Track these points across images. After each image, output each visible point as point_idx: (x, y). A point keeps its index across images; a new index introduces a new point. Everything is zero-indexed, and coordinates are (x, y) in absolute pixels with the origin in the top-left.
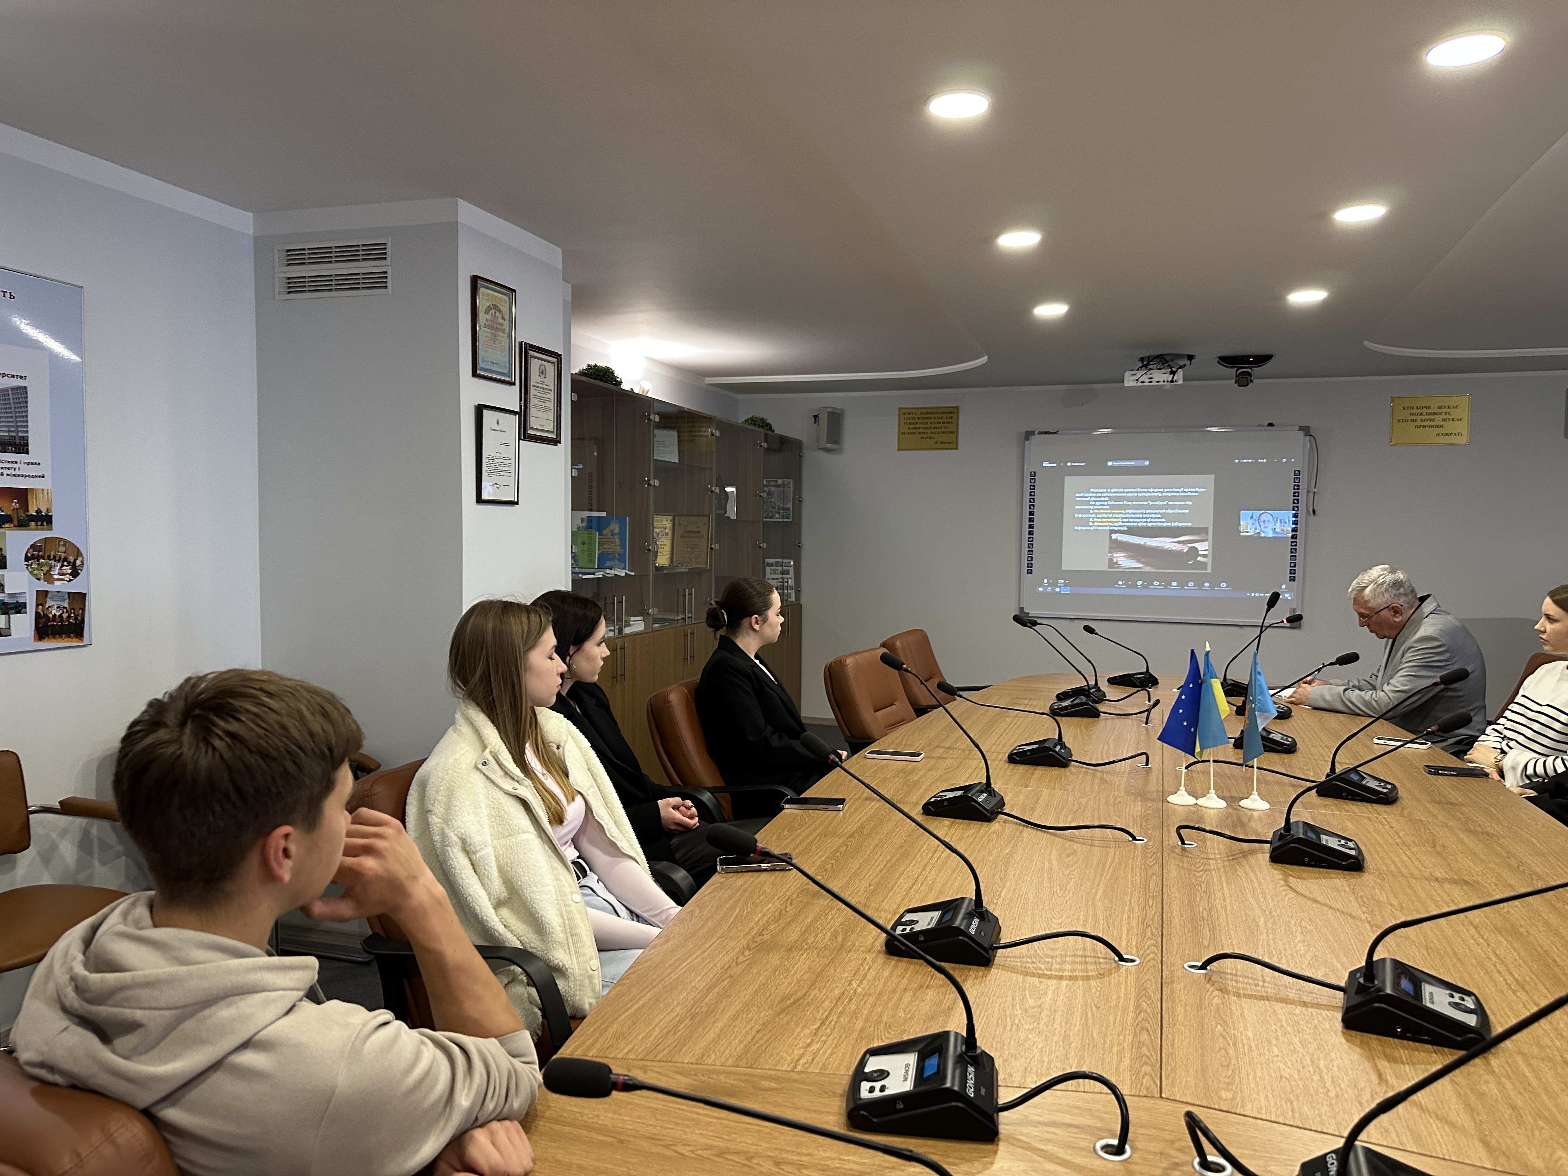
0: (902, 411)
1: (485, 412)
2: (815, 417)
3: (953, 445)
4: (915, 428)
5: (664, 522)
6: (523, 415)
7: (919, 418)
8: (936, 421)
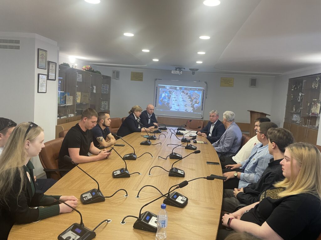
0: (132, 72)
1: (40, 75)
3: (142, 80)
5: (79, 94)
6: (48, 76)
7: (135, 74)
8: (138, 75)
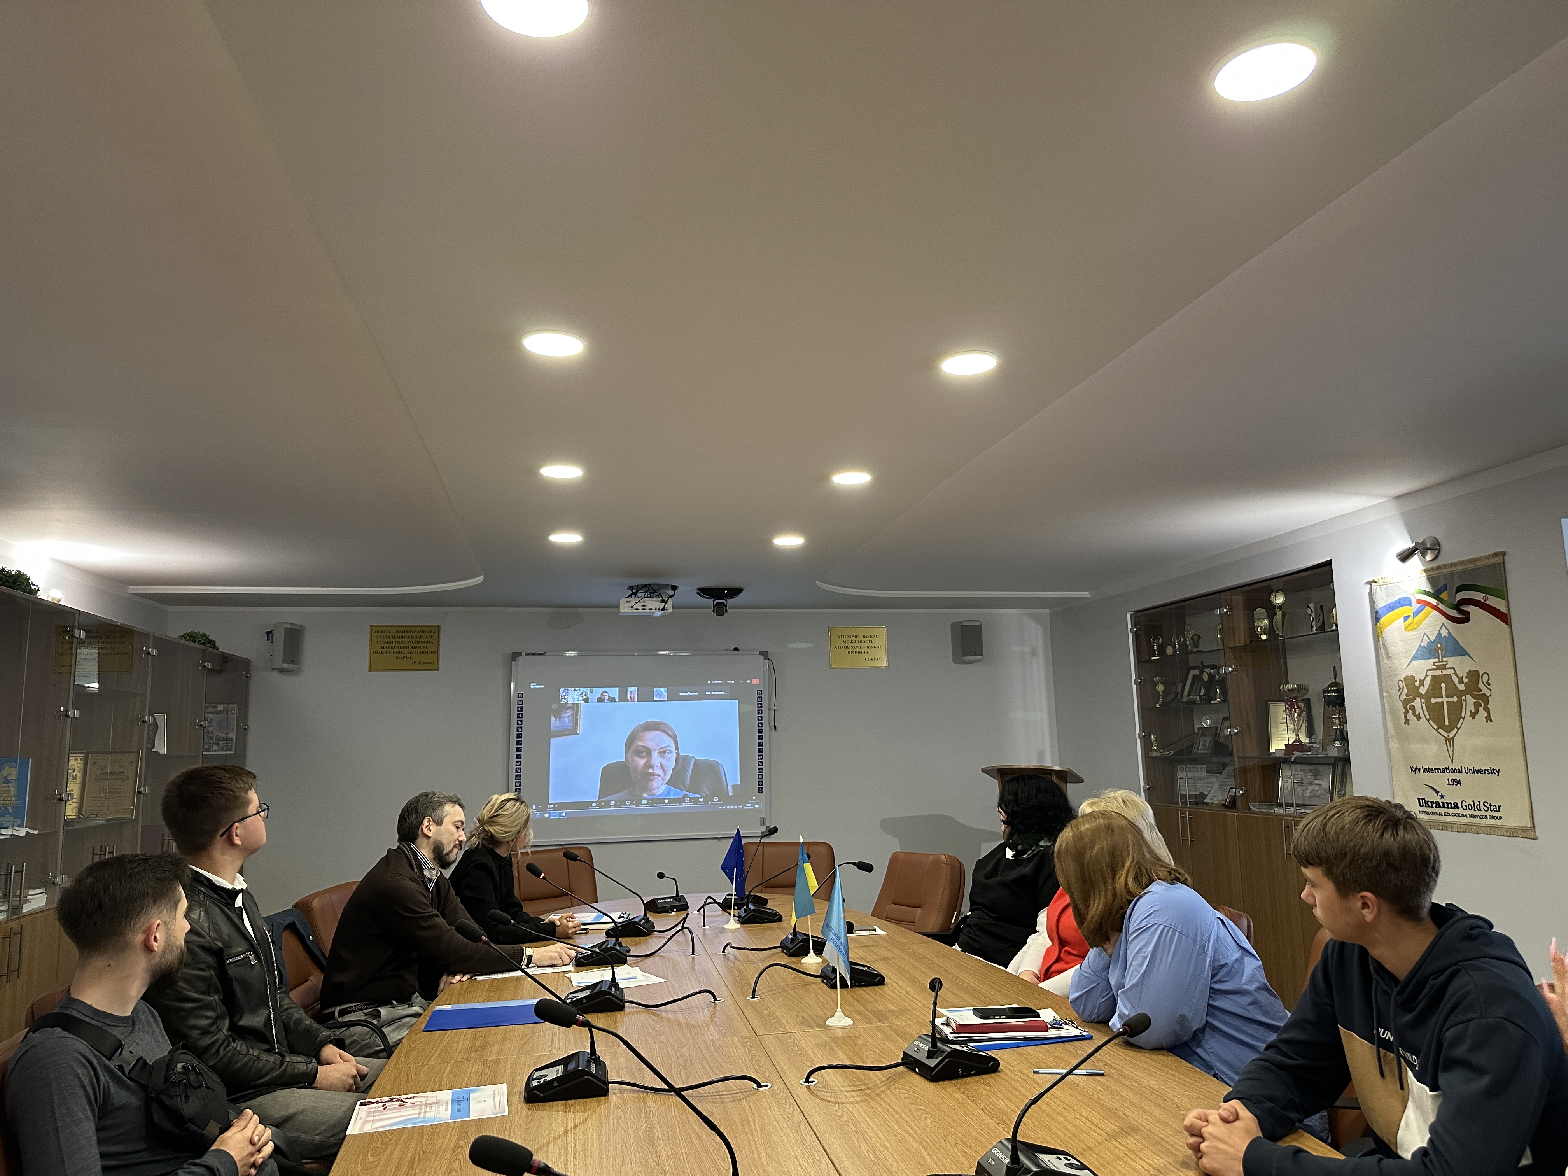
0: (374, 629)
2: (268, 633)
3: (433, 665)
4: (389, 647)
7: (394, 637)
8: (414, 640)
